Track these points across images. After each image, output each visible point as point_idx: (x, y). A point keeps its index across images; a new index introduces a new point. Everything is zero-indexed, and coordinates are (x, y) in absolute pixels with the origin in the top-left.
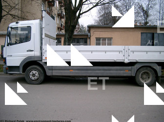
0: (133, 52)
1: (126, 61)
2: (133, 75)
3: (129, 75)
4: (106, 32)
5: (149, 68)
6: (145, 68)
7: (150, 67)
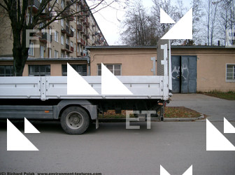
0: (53, 84)
1: (43, 98)
2: (56, 117)
3: (51, 117)
4: (113, 56)
5: (79, 108)
6: (73, 108)
7: (79, 106)
